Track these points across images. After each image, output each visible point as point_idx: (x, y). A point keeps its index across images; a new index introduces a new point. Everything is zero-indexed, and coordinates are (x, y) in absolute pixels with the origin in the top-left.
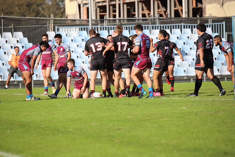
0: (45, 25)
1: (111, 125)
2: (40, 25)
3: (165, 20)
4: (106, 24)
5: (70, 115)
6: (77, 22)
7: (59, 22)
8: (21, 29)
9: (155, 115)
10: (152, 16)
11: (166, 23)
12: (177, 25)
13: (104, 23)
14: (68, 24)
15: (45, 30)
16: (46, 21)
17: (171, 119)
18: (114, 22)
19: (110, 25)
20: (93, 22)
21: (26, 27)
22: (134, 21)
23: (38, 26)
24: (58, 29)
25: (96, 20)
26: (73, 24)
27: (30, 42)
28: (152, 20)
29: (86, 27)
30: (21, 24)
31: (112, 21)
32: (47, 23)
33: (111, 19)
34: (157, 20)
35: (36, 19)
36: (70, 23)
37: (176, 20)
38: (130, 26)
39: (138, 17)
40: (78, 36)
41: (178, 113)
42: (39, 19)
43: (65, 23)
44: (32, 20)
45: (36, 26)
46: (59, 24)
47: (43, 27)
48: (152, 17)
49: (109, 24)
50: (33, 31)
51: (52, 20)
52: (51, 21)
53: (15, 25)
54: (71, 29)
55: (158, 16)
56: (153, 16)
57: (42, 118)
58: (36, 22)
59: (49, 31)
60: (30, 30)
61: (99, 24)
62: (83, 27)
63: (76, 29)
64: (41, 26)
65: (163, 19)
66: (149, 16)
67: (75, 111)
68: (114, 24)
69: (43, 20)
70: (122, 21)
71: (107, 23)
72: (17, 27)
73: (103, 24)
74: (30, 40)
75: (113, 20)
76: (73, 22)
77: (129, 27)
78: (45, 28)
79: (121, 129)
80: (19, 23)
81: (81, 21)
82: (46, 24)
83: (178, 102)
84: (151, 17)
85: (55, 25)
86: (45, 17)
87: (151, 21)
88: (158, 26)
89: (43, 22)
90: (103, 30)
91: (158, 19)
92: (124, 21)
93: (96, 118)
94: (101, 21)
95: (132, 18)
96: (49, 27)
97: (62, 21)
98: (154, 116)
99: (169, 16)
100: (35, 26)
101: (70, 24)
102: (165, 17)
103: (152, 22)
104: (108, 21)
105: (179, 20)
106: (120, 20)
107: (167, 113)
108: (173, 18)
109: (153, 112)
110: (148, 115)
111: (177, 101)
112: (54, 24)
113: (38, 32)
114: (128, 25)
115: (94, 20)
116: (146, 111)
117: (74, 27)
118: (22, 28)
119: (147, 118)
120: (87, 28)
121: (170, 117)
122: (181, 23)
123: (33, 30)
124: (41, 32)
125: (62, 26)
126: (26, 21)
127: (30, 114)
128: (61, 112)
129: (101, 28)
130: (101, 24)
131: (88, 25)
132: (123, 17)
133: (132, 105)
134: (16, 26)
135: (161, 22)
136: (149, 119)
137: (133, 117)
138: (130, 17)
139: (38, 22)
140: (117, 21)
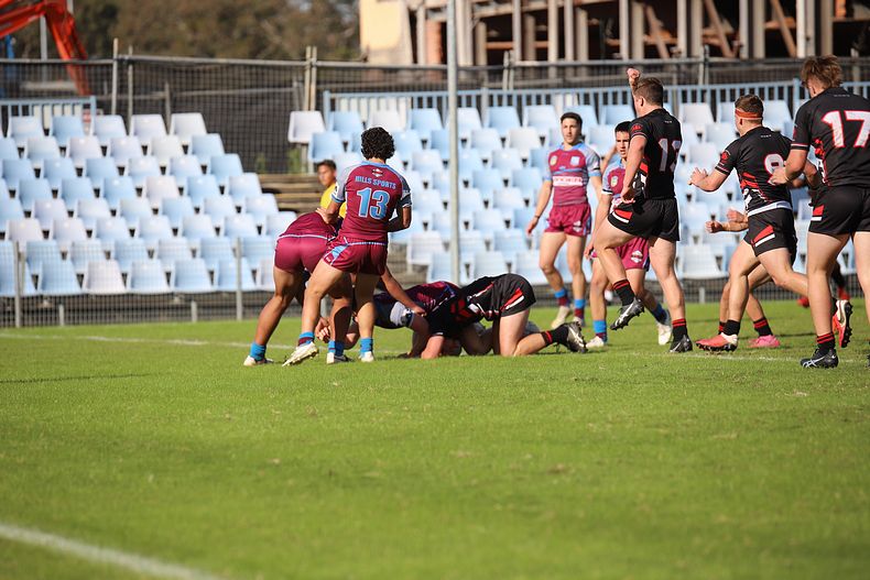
0: (285, 86)
1: (529, 456)
2: (268, 87)
3: (730, 68)
4: (511, 84)
5: (374, 419)
6: (402, 77)
7: (337, 76)
8: (199, 102)
9: (689, 420)
10: (680, 53)
11: (735, 77)
12: (776, 85)
13: (501, 79)
14: (370, 85)
15: (285, 105)
16: (288, 73)
17: (750, 437)
18: (540, 77)
19: (524, 88)
20: (463, 76)
21: (216, 96)
22: (616, 74)
23: (260, 91)
24: (333, 102)
25: (475, 68)
26: (387, 84)
27: (232, 152)
28: (683, 68)
29: (435, 94)
30: (199, 84)
31: (531, 74)
32: (291, 81)
33: (528, 63)
34: (701, 66)
35: (251, 66)
36: (376, 79)
37: (772, 67)
38: (600, 91)
39: (631, 56)
40: (405, 129)
41: (778, 412)
42: (263, 67)
43: (358, 79)
44: (236, 69)
45: (254, 91)
46: (337, 82)
47: (279, 93)
48: (683, 59)
49: (520, 83)
50: (240, 109)
51: (311, 69)
52: (307, 74)
53: (175, 89)
54: (383, 101)
55: (705, 53)
56: (684, 54)
57: (273, 432)
58: (254, 76)
59: (301, 109)
60: (231, 106)
61: (486, 83)
62: (425, 95)
63: (398, 101)
64: (271, 90)
65: (723, 65)
66: (671, 55)
67: (392, 405)
68: (538, 82)
69: (279, 68)
70: (570, 72)
71: (515, 79)
72: (185, 94)
73: (497, 84)
74: (229, 142)
75: (535, 68)
76: (388, 75)
77: (596, 95)
78: (285, 99)
79: (565, 471)
80: (190, 81)
81: (418, 73)
82: (288, 84)
83: (777, 374)
84: (678, 57)
85: (322, 86)
86: (285, 57)
87: (679, 72)
88: (703, 92)
89: (279, 75)
90: (500, 105)
91: (705, 64)
92: (579, 70)
93: (472, 430)
94: (491, 73)
95: (608, 62)
96: (299, 94)
97: (346, 73)
98: (687, 425)
99: (744, 54)
100: (248, 91)
101: (376, 85)
102: (729, 56)
103: (682, 75)
104: (519, 72)
105: (783, 67)
106: (561, 69)
107: (735, 413)
108: (759, 61)
109: (684, 408)
110: (665, 421)
111: (772, 368)
112: (318, 83)
113: (260, 113)
114: (592, 85)
115: (466, 70)
116: (657, 407)
117: (394, 94)
118: (202, 99)
119: (661, 431)
120: (439, 99)
121: (748, 429)
122: (790, 79)
123: (243, 106)
124: (271, 113)
125: (349, 91)
126: (216, 72)
127: (227, 416)
128: (342, 409)
129: (491, 97)
130: (492, 85)
131: (444, 88)
132: (575, 57)
133: (607, 382)
134: (181, 90)
135: (714, 75)
136: (666, 436)
137: (609, 426)
138: (599, 58)
139: (260, 77)
140: (552, 72)
